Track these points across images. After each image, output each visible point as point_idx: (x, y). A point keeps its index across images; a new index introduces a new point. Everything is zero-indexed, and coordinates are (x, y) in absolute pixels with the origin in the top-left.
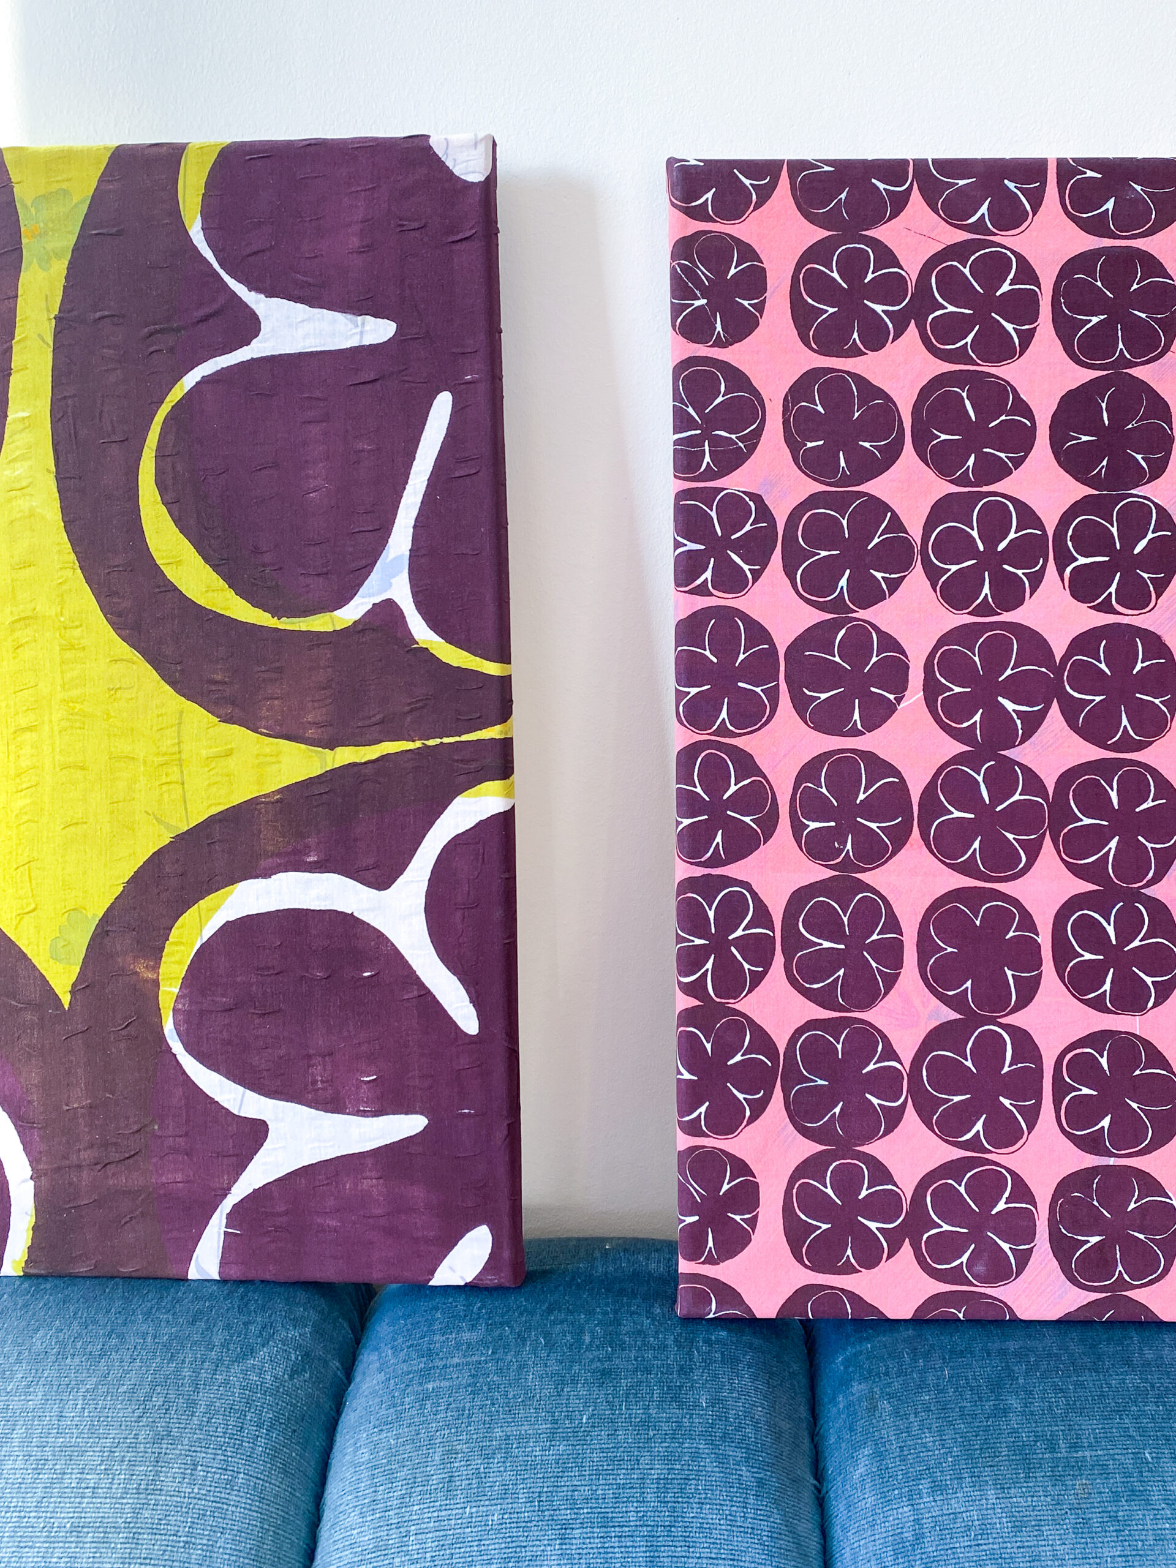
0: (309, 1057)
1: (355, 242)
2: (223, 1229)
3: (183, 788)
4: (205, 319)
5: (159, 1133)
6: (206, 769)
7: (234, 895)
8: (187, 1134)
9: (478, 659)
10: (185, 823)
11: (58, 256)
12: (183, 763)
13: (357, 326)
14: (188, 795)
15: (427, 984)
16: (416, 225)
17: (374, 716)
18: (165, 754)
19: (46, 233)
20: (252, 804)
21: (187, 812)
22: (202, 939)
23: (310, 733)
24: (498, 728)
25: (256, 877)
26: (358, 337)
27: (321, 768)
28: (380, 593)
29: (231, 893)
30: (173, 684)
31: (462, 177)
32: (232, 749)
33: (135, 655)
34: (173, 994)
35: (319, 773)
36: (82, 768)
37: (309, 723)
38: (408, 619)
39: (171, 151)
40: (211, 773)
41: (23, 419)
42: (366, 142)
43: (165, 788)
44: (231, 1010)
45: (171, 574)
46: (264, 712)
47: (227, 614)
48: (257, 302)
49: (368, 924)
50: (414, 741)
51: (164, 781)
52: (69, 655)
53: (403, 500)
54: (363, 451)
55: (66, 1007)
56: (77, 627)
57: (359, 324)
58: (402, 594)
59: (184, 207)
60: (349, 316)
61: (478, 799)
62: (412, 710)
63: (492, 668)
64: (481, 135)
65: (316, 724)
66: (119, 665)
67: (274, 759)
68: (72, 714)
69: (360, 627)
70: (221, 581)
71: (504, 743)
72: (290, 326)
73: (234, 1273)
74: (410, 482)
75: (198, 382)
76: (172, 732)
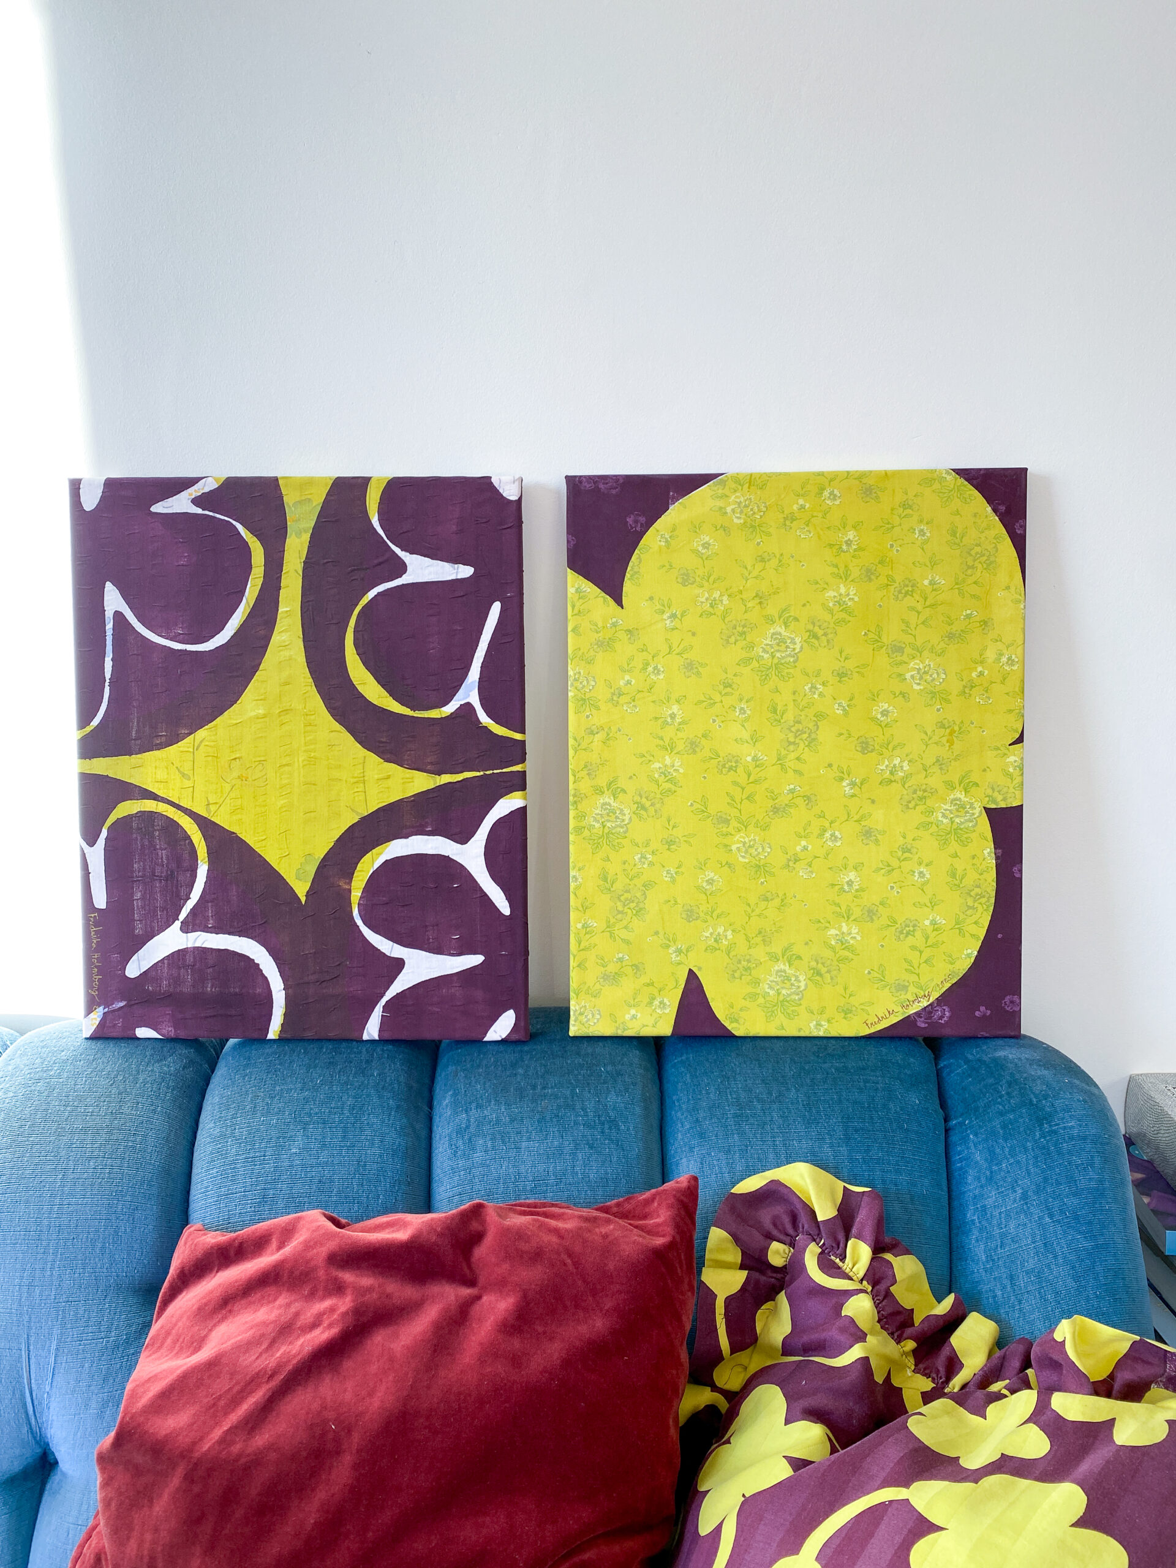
0: (426, 926)
1: (454, 528)
2: (381, 1014)
3: (366, 795)
4: (380, 564)
5: (350, 966)
6: (377, 785)
7: (390, 847)
8: (364, 966)
9: (512, 732)
10: (366, 811)
11: (306, 531)
12: (366, 782)
13: (455, 569)
14: (368, 798)
15: (485, 890)
16: (484, 520)
17: (459, 759)
18: (355, 778)
19: (299, 520)
20: (398, 802)
21: (367, 806)
22: (373, 869)
24: (520, 765)
25: (400, 838)
26: (455, 575)
27: (433, 785)
28: (464, 699)
29: (389, 845)
30: (360, 742)
31: (508, 498)
32: (390, 775)
33: (342, 728)
34: (358, 896)
35: (432, 787)
36: (314, 784)
37: (429, 763)
38: (477, 712)
39: (363, 480)
40: (379, 787)
41: (287, 611)
43: (356, 794)
44: (387, 903)
45: (359, 688)
46: (406, 757)
47: (389, 709)
48: (406, 556)
49: (456, 861)
50: (478, 772)
51: (356, 791)
52: (309, 728)
53: (476, 654)
54: (456, 630)
55: (303, 903)
56: (313, 714)
58: (475, 700)
59: (369, 508)
60: (452, 564)
61: (509, 801)
62: (479, 757)
63: (518, 736)
64: (516, 477)
65: (432, 763)
66: (333, 733)
67: (411, 780)
68: (310, 758)
69: (454, 716)
70: (386, 693)
71: (523, 774)
72: (422, 569)
73: (387, 1036)
74: (480, 645)
75: (376, 596)
76: (361, 766)
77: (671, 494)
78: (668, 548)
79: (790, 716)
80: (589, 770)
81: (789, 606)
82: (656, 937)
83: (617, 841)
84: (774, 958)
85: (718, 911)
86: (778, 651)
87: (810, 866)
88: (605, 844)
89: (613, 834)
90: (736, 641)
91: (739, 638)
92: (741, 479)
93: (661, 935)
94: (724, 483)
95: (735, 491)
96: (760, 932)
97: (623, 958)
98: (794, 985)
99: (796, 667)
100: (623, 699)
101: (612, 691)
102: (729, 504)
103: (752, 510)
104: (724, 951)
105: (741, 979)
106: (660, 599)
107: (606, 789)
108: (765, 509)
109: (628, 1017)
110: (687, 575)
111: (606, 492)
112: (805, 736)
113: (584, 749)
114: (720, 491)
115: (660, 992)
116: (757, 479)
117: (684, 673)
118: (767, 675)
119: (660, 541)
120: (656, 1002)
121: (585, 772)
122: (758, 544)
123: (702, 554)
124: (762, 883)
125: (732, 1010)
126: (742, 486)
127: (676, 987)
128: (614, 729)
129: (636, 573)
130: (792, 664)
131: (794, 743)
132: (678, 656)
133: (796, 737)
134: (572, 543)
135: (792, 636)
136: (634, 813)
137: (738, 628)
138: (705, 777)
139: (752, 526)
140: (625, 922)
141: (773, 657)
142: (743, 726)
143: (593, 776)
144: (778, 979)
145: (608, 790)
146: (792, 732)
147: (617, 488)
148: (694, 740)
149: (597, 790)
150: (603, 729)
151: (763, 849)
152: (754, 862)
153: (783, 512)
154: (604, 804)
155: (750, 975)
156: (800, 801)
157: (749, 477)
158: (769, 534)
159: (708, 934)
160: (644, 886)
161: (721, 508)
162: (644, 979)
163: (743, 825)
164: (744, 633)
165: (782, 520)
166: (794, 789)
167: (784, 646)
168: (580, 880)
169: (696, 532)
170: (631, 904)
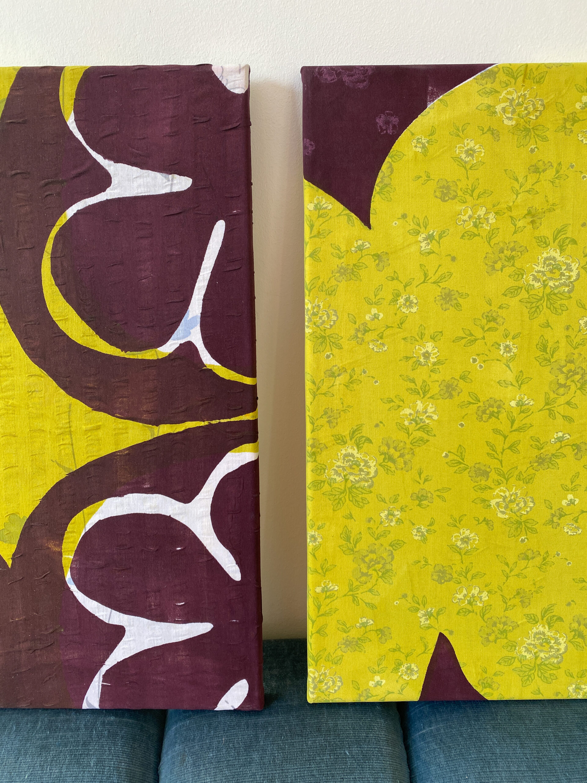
0: (147, 592)
1: (167, 129)
2: (101, 683)
3: (73, 448)
4: (79, 175)
5: (64, 633)
6: (86, 437)
7: (103, 506)
8: (79, 634)
9: (240, 375)
10: (74, 467)
12: (72, 433)
13: (169, 180)
14: (76, 451)
15: (212, 554)
16: (204, 120)
17: (181, 407)
18: (62, 428)
20: (112, 456)
21: (75, 461)
22: (85, 529)
23: (145, 416)
24: (251, 414)
25: (115, 496)
26: (169, 187)
27: (151, 436)
28: (184, 337)
29: (101, 505)
30: (64, 389)
31: (232, 91)
32: (100, 426)
33: (43, 372)
34: (70, 559)
35: (150, 439)
36: (14, 436)
37: (144, 411)
38: (200, 353)
39: (54, 71)
40: (88, 439)
42: (173, 68)
43: (62, 447)
44: (103, 568)
45: (62, 326)
46: (118, 405)
47: (95, 349)
48: (110, 166)
49: (179, 522)
50: (204, 421)
51: (61, 443)
53: (197, 285)
54: (173, 255)
55: (10, 566)
56: (8, 356)
57: (170, 179)
58: (197, 339)
59: (63, 107)
60: (164, 175)
61: (240, 453)
62: (202, 404)
63: (248, 381)
64: (242, 65)
65: (147, 412)
66: (33, 378)
67: (124, 431)
68: (7, 406)
69: (173, 357)
70: (91, 330)
71: (255, 423)
72: (129, 180)
73: (108, 706)
74: (201, 274)
75: (75, 214)
76: (65, 416)
77: (430, 88)
78: (425, 156)
79: (561, 355)
80: (330, 417)
81: (566, 226)
82: (403, 600)
83: (360, 496)
84: (533, 620)
85: (473, 571)
86: (551, 279)
87: (576, 521)
88: (347, 500)
89: (356, 488)
90: (503, 267)
91: (506, 263)
92: (514, 70)
93: (409, 599)
94: (493, 75)
95: (507, 85)
96: (518, 593)
97: (367, 623)
98: (553, 648)
99: (571, 297)
100: (369, 337)
101: (357, 326)
102: (499, 102)
103: (526, 109)
104: (478, 614)
105: (496, 643)
106: (414, 217)
107: (348, 438)
108: (541, 108)
109: (371, 684)
110: (448, 188)
111: (351, 85)
112: (578, 377)
113: (324, 394)
114: (489, 86)
115: (407, 657)
116: (534, 70)
117: (442, 305)
118: (538, 307)
119: (416, 147)
120: (403, 668)
121: (325, 419)
122: (532, 151)
123: (466, 162)
124: (523, 541)
125: (485, 675)
126: (516, 79)
127: (424, 652)
128: (358, 370)
129: (386, 185)
130: (567, 295)
131: (564, 386)
132: (434, 285)
133: (567, 378)
134: (310, 148)
135: (569, 262)
136: (380, 465)
137: (505, 252)
138: (462, 425)
139: (526, 129)
140: (369, 585)
141: (545, 286)
142: (508, 366)
143: (334, 424)
144: (537, 642)
145: (351, 439)
146: (563, 372)
147: (364, 81)
148: (450, 383)
149: (339, 439)
150: (346, 371)
151: (525, 503)
152: (515, 518)
153: (563, 112)
154: (346, 455)
155: (506, 638)
156: (568, 451)
157: (523, 69)
158: (545, 139)
159: (461, 596)
160: (390, 545)
161: (489, 107)
162: (390, 645)
163: (505, 478)
164: (513, 258)
165: (561, 122)
166: (563, 437)
167: (558, 273)
168: (319, 540)
169: (458, 135)
170: (377, 566)
